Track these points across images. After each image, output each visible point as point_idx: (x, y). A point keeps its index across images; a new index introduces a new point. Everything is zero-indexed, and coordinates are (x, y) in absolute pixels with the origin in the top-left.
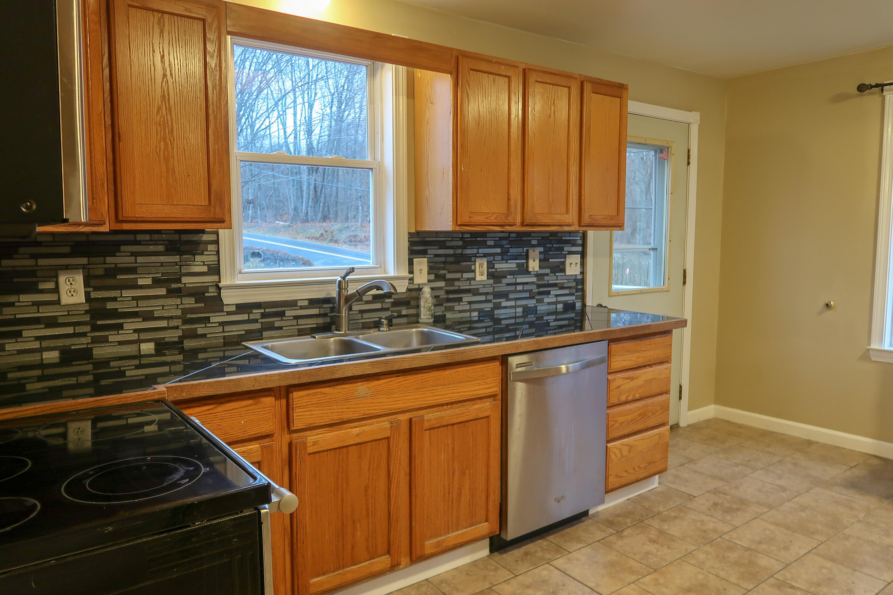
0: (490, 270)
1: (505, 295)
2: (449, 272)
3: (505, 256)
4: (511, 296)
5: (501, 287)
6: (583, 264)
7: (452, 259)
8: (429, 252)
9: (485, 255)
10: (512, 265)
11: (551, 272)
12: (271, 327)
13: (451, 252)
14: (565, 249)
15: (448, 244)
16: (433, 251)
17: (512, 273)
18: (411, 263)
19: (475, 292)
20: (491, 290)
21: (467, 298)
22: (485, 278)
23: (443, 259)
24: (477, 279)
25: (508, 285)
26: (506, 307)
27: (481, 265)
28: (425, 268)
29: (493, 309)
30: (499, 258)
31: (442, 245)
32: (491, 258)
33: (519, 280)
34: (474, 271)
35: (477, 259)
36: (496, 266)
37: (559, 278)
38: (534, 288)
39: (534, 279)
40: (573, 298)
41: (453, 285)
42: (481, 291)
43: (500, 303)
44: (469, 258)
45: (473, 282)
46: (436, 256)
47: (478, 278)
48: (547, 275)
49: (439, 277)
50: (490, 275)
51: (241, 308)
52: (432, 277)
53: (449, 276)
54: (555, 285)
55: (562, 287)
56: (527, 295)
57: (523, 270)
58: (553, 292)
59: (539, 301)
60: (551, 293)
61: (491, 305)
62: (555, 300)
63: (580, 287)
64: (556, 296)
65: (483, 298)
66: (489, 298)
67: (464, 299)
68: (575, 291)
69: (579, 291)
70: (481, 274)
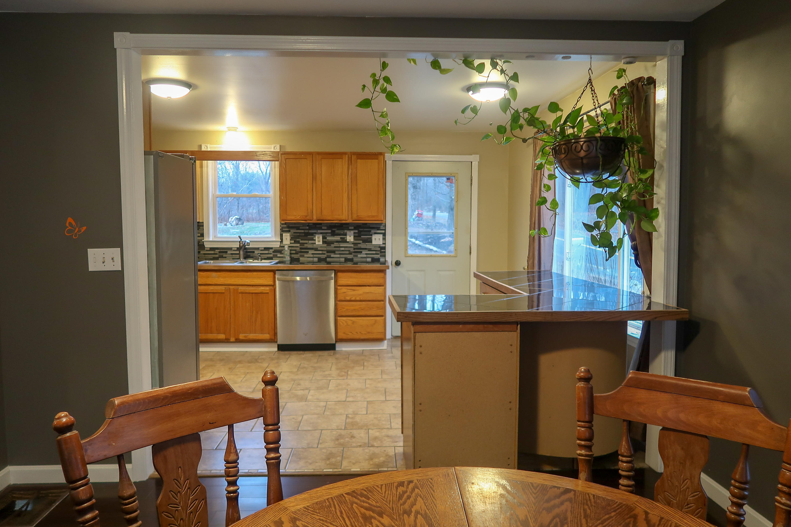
0: (324, 240)
1: (334, 252)
2: (302, 240)
3: (333, 234)
4: (336, 252)
5: (332, 247)
6: (384, 239)
7: (303, 234)
8: (291, 231)
9: (321, 233)
10: (338, 238)
11: (363, 242)
13: (303, 231)
14: (372, 231)
15: (301, 228)
16: (293, 231)
17: (337, 242)
18: (281, 236)
19: (316, 249)
20: (325, 249)
21: (311, 252)
22: (321, 243)
23: (298, 234)
25: (335, 247)
26: (333, 257)
27: (318, 238)
28: (289, 238)
29: (326, 258)
30: (330, 234)
31: (298, 228)
32: (324, 235)
33: (341, 246)
34: (315, 240)
35: (316, 235)
36: (328, 238)
37: (367, 245)
38: (352, 250)
39: (352, 245)
40: (379, 256)
41: (304, 246)
42: (319, 249)
43: (331, 255)
44: (312, 234)
45: (314, 245)
46: (294, 233)
47: (317, 243)
48: (360, 243)
49: (296, 242)
50: (324, 242)
51: (212, 249)
52: (293, 242)
53: (301, 242)
54: (365, 249)
55: (370, 250)
56: (348, 252)
57: (344, 241)
58: (364, 252)
59: (354, 256)
60: (363, 252)
61: (325, 256)
62: (365, 256)
63: (382, 251)
64: (366, 254)
65: (321, 252)
66: (324, 252)
67: (309, 252)
68: (379, 252)
69: (381, 252)
70: (319, 241)
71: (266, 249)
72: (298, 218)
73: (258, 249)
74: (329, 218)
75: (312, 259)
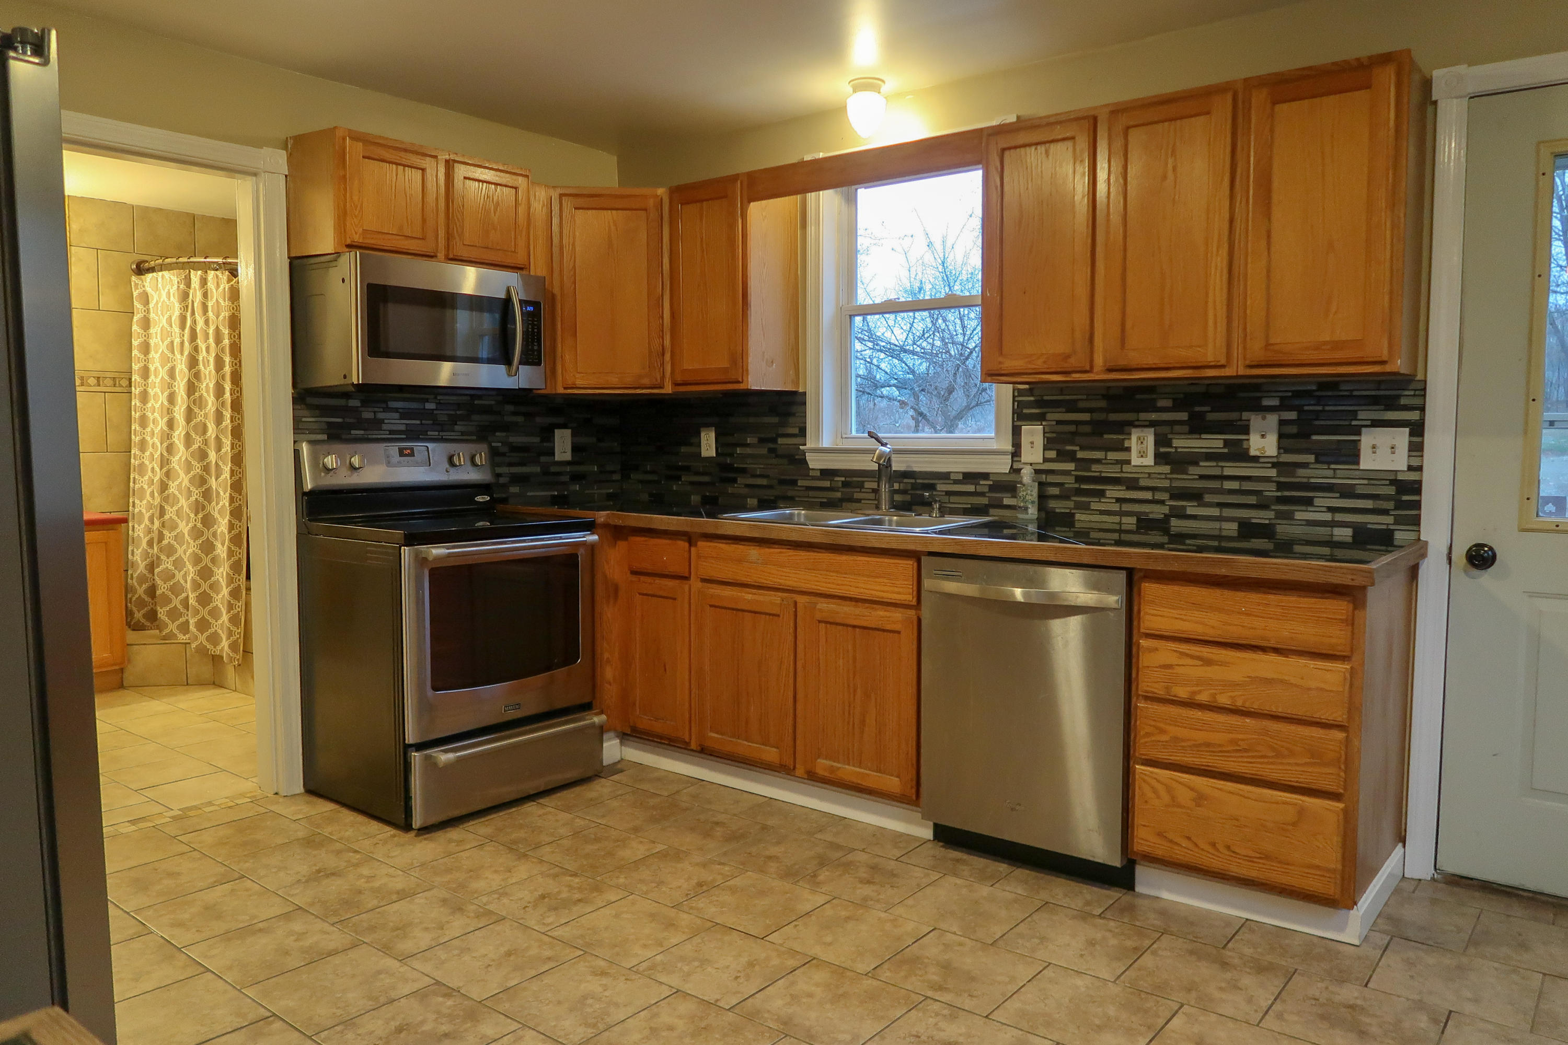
0: (1162, 450)
1: (1196, 496)
2: (1082, 448)
3: (1198, 427)
4: (1208, 498)
5: (1190, 479)
6: (1416, 448)
7: (1087, 429)
8: (1049, 416)
9: (1152, 424)
10: (1214, 442)
11: (1317, 461)
12: (851, 500)
13: (1086, 417)
14: (1361, 415)
15: (1081, 405)
16: (1054, 416)
17: (1211, 456)
18: (1016, 432)
19: (1132, 484)
20: (1166, 484)
21: (1114, 492)
22: (1149, 460)
23: (1072, 428)
24: (1133, 463)
25: (1202, 477)
26: (1194, 517)
27: (1141, 441)
28: (1039, 441)
29: (1167, 517)
30: (1186, 428)
31: (1071, 407)
32: (1165, 429)
33: (1227, 472)
34: (1128, 449)
35: (1134, 430)
36: (1176, 443)
37: (1341, 475)
38: (1270, 490)
39: (1273, 473)
40: (1389, 520)
41: (1090, 470)
42: (1142, 483)
43: (1184, 507)
44: (1123, 428)
45: (1126, 468)
46: (1059, 422)
47: (1136, 460)
48: (1305, 465)
49: (1063, 456)
50: (1160, 458)
51: (826, 473)
52: (1052, 454)
53: (1080, 455)
54: (1329, 488)
55: (1347, 492)
56: (1252, 500)
57: (1240, 454)
58: (1323, 501)
59: (1280, 515)
60: (1317, 502)
61: (1166, 510)
62: (1328, 517)
63: (1405, 498)
64: (1331, 509)
65: (1148, 495)
66: (1159, 496)
67: (1108, 494)
68: (1390, 505)
69: (1400, 505)
70: (1142, 455)
71: (969, 477)
72: (1039, 364)
73: (945, 476)
74: (1150, 361)
75: (1116, 519)
